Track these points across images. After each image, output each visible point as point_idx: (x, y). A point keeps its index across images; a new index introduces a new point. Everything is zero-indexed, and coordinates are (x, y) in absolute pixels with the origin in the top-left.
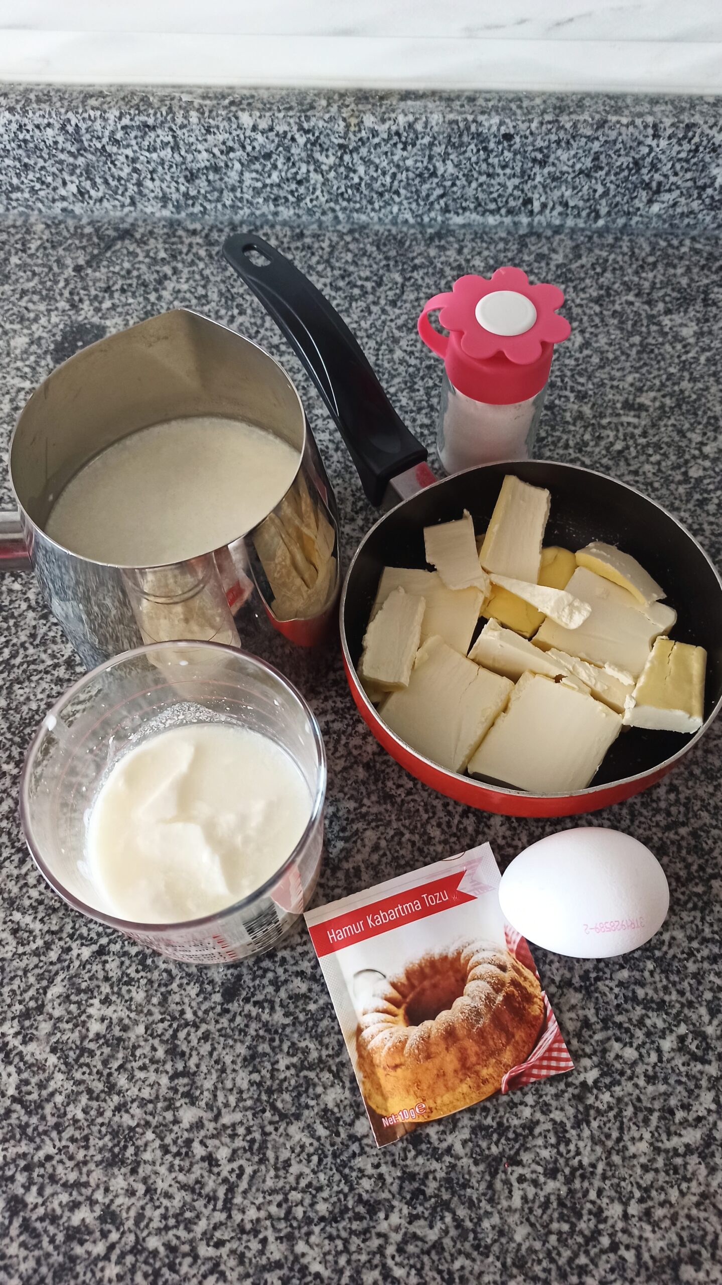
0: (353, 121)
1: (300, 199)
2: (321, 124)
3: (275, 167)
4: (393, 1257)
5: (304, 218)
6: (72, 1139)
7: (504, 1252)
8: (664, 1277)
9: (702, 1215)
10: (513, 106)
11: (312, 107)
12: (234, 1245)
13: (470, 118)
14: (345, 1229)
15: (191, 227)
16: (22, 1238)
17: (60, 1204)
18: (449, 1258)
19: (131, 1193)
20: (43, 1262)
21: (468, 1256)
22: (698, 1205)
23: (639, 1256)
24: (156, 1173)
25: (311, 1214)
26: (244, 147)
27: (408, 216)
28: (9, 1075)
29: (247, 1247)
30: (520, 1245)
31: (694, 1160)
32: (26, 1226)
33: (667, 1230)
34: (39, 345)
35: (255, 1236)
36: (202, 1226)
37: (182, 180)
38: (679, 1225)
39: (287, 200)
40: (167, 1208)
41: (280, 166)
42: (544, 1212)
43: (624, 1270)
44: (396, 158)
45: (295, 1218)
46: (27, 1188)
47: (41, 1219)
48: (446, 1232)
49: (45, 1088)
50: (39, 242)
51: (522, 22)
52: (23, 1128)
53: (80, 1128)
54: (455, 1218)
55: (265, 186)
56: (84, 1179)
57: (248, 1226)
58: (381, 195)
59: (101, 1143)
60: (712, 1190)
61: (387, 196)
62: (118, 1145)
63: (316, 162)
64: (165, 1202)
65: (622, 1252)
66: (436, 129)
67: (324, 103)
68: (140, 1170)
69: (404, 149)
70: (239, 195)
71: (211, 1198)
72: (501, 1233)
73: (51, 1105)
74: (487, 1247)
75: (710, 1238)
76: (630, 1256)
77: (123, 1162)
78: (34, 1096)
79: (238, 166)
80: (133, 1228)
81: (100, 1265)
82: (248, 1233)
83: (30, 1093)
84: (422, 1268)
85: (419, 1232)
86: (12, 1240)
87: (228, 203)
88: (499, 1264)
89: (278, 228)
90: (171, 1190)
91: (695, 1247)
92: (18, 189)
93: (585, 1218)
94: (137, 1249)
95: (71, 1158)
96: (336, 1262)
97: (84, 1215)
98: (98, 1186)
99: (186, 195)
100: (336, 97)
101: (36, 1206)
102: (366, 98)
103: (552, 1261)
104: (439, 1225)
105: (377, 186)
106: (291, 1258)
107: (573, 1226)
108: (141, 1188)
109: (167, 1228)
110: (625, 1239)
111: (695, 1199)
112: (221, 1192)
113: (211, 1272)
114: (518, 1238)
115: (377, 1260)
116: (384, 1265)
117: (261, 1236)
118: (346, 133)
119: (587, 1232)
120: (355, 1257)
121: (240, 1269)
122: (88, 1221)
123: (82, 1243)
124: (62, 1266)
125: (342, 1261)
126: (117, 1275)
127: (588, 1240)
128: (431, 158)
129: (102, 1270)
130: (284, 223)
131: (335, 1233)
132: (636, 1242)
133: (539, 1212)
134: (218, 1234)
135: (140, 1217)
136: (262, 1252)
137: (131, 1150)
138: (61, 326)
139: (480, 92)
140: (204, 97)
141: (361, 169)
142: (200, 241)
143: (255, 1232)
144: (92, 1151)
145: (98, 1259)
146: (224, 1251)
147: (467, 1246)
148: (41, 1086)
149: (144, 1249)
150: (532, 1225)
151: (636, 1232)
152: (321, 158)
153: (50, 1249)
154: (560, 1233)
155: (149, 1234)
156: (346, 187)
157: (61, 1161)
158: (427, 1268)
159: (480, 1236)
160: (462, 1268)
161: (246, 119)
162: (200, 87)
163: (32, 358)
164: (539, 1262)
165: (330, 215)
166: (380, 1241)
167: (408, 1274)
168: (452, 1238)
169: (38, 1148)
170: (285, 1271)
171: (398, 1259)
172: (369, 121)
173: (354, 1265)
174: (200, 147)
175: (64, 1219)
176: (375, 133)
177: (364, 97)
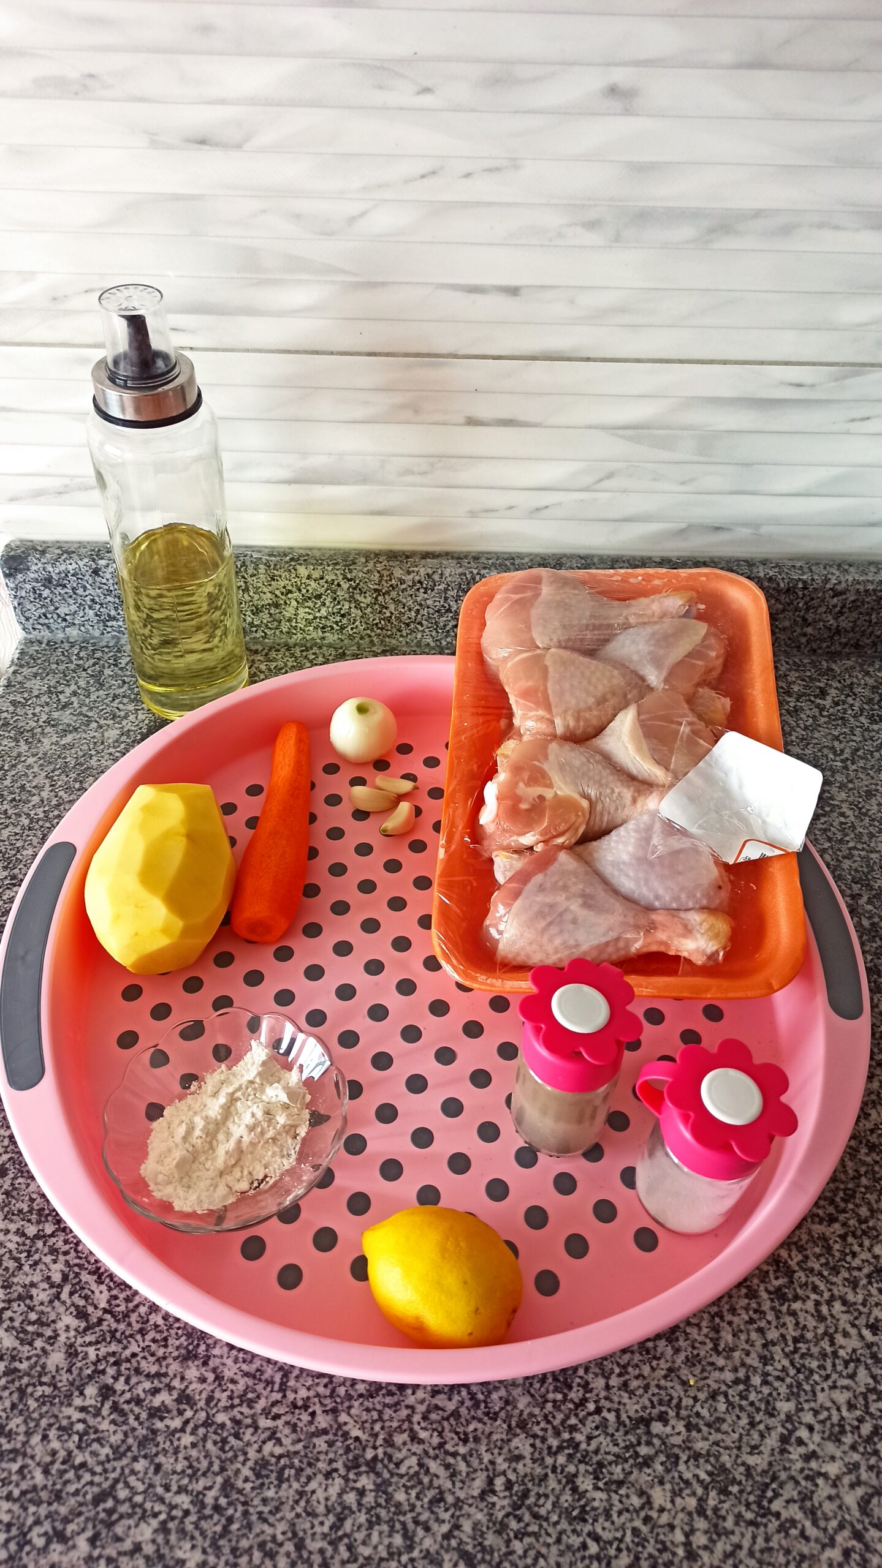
0: (386, 573)
1: (342, 628)
2: (360, 575)
3: (324, 604)
4: (419, 1423)
5: (346, 642)
6: (154, 1341)
7: (509, 1416)
8: (638, 1431)
9: (669, 1384)
10: (508, 563)
11: (354, 563)
12: (288, 1418)
13: (475, 571)
14: (379, 1403)
15: (254, 648)
16: (112, 1417)
17: (144, 1391)
18: (464, 1423)
19: (203, 1380)
20: (130, 1435)
21: (480, 1420)
22: (665, 1377)
23: (618, 1417)
24: (224, 1364)
25: (352, 1393)
26: (300, 590)
27: (430, 640)
28: (101, 1292)
29: (299, 1419)
30: (522, 1411)
31: (662, 1343)
32: (115, 1407)
33: (641, 1396)
34: (128, 736)
35: (306, 1411)
36: (262, 1403)
37: (248, 613)
38: (650, 1392)
39: (332, 628)
40: (232, 1391)
41: (328, 604)
42: (541, 1386)
43: (607, 1427)
44: (419, 599)
45: (339, 1396)
46: (116, 1379)
47: (128, 1402)
48: (462, 1403)
49: (131, 1302)
50: (128, 659)
51: (511, 508)
52: (113, 1333)
53: (161, 1332)
54: (469, 1393)
55: (315, 618)
56: (163, 1370)
57: (300, 1403)
58: (408, 625)
59: (177, 1343)
60: (676, 1366)
61: (412, 626)
62: (191, 1343)
63: (356, 601)
64: (231, 1386)
65: (605, 1414)
66: (449, 579)
67: (363, 560)
68: (210, 1363)
69: (425, 593)
70: (294, 624)
71: (270, 1383)
72: (507, 1402)
73: (136, 1314)
74: (496, 1414)
75: (674, 1402)
76: (611, 1417)
77: (196, 1357)
78: (122, 1308)
79: (294, 603)
80: (204, 1407)
81: (177, 1435)
82: (300, 1408)
83: (118, 1306)
84: (443, 1431)
85: (440, 1404)
86: (103, 1418)
87: (284, 630)
88: (505, 1426)
89: (325, 648)
90: (236, 1377)
91: (663, 1409)
92: (114, 619)
93: (575, 1389)
94: (206, 1424)
95: (153, 1355)
96: (372, 1429)
97: (164, 1397)
98: (175, 1376)
99: (251, 624)
100: (372, 556)
101: (123, 1392)
102: (396, 557)
103: (548, 1422)
104: (456, 1398)
105: (404, 618)
106: (335, 1426)
107: (565, 1396)
108: (211, 1377)
109: (233, 1406)
110: (607, 1404)
111: (663, 1373)
112: (278, 1378)
113: (270, 1439)
114: (521, 1406)
115: (406, 1426)
116: (411, 1430)
117: (310, 1410)
118: (380, 581)
119: (577, 1401)
120: (387, 1424)
121: (294, 1436)
122: (167, 1402)
123: (162, 1419)
124: (145, 1437)
125: (377, 1427)
126: (192, 1443)
127: (577, 1406)
128: (446, 599)
129: (179, 1439)
130: (330, 646)
131: (371, 1406)
132: (616, 1406)
133: (537, 1386)
134: (275, 1410)
135: (210, 1399)
136: (311, 1423)
137: (203, 1347)
138: (147, 722)
139: (483, 553)
140: (270, 555)
141: (392, 607)
142: (261, 658)
143: (306, 1407)
144: (170, 1349)
145: (176, 1431)
146: (280, 1423)
147: (479, 1413)
148: (128, 1300)
149: (213, 1423)
150: (532, 1396)
151: (616, 1399)
152: (361, 599)
153: (136, 1424)
154: (555, 1401)
155: (218, 1411)
156: (380, 619)
157: (144, 1358)
158: (447, 1430)
159: (490, 1405)
160: (476, 1430)
161: (303, 571)
162: (266, 547)
163: (123, 746)
164: (538, 1423)
165: (367, 640)
166: (409, 1411)
167: (431, 1436)
168: (467, 1408)
169: (125, 1348)
170: (330, 1437)
171: (423, 1424)
172: (398, 573)
173: (387, 1430)
174: (265, 590)
175: (147, 1401)
176: (402, 582)
177: (394, 556)
